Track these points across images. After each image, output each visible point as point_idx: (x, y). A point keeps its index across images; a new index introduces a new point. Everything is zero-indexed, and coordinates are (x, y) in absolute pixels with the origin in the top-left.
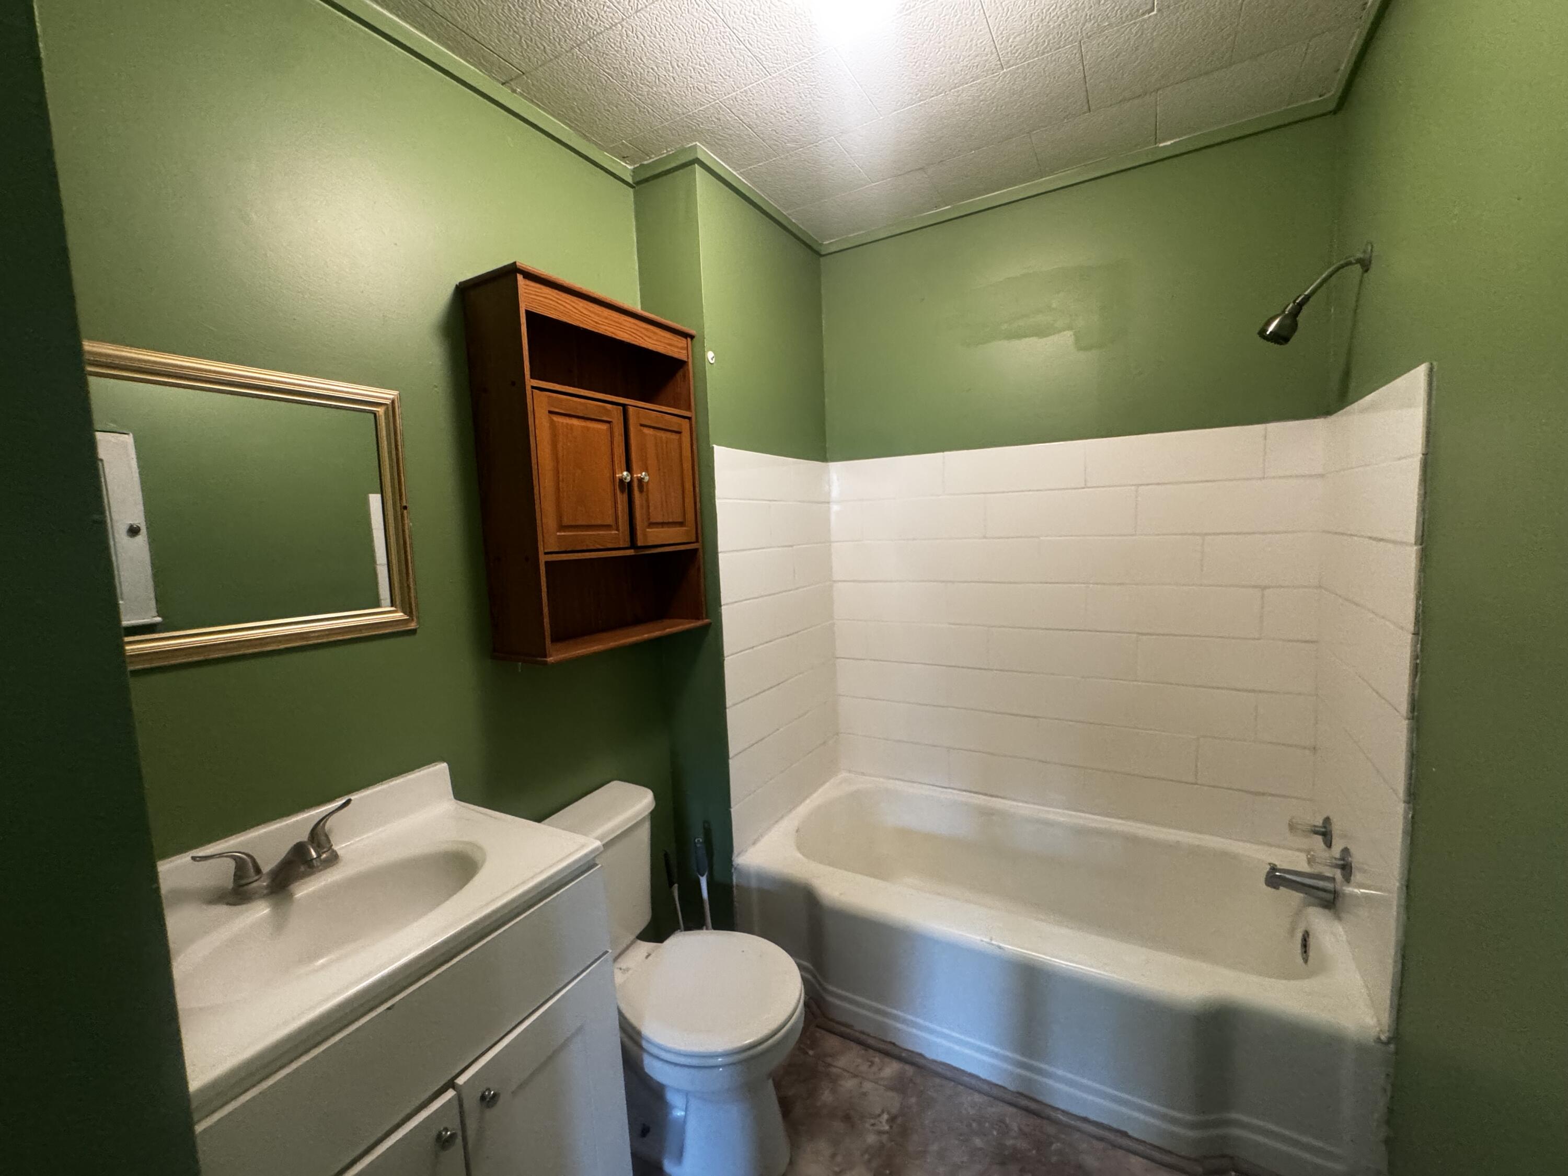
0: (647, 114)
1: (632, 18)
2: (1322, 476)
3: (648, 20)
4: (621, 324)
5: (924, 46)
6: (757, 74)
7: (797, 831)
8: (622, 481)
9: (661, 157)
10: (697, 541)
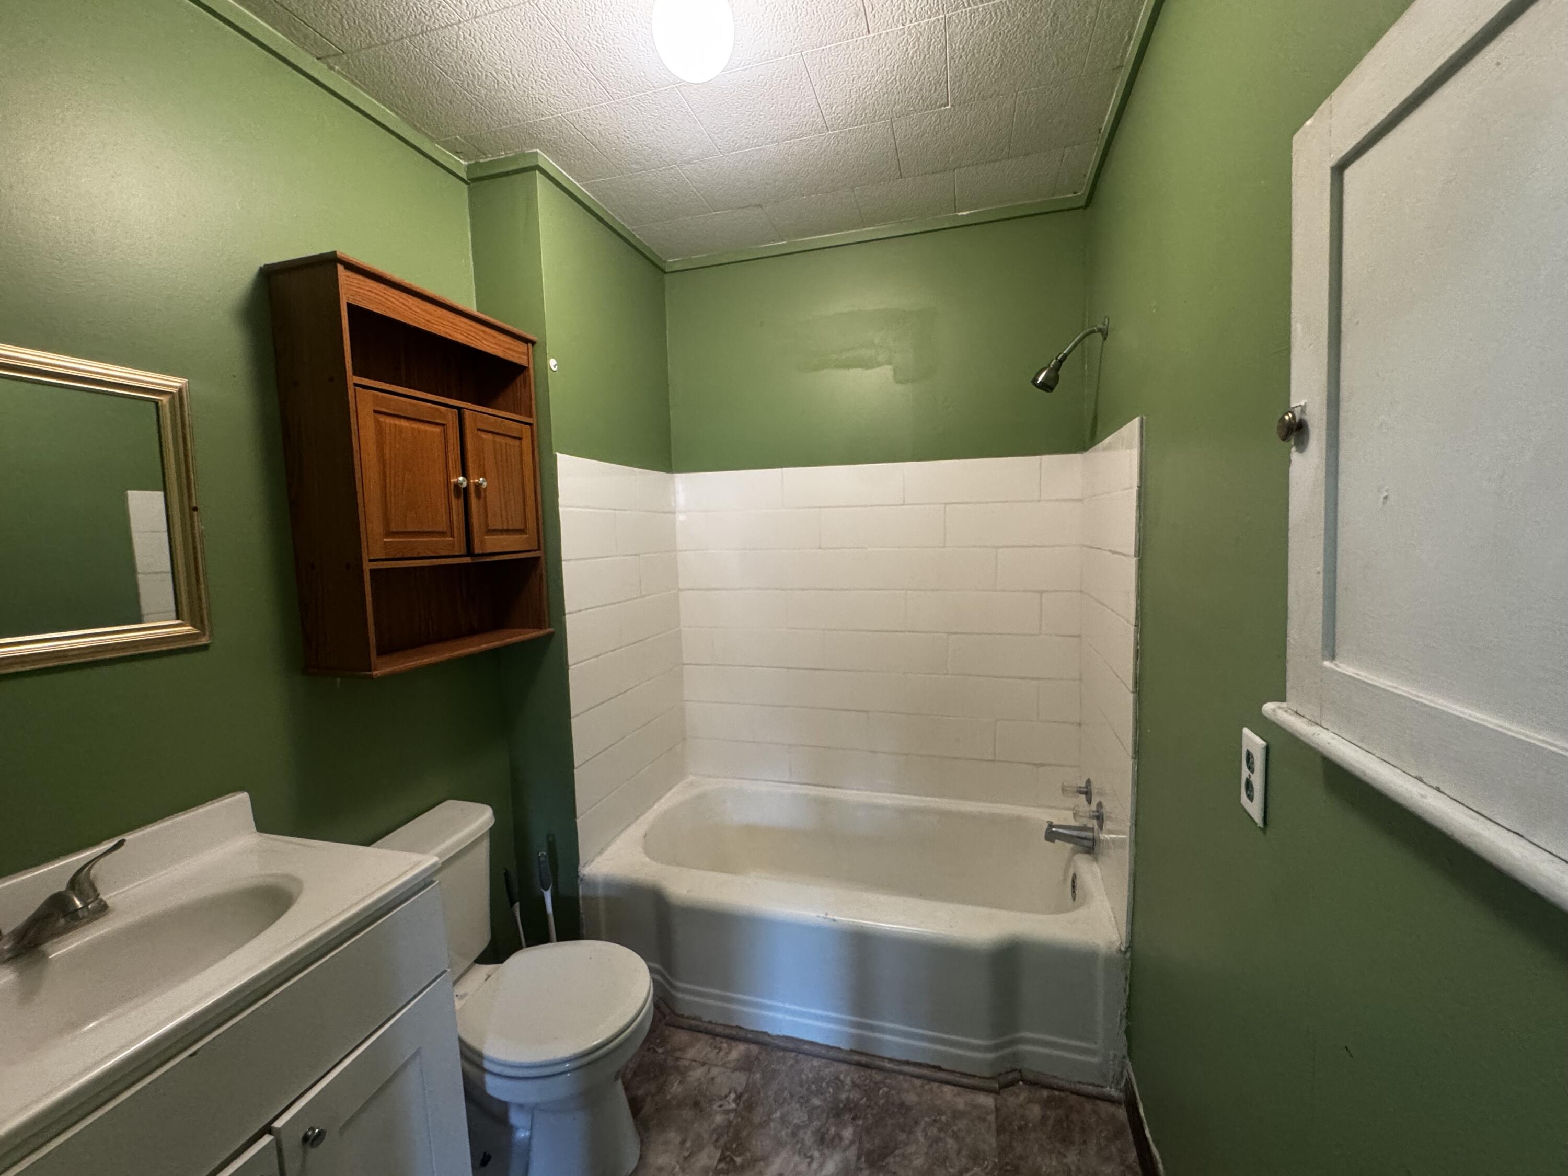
0: (484, 114)
1: (470, 22)
2: (1081, 500)
3: (486, 27)
4: (456, 325)
5: (759, 99)
6: (601, 97)
7: (645, 836)
8: (457, 486)
9: (499, 157)
10: (539, 549)
